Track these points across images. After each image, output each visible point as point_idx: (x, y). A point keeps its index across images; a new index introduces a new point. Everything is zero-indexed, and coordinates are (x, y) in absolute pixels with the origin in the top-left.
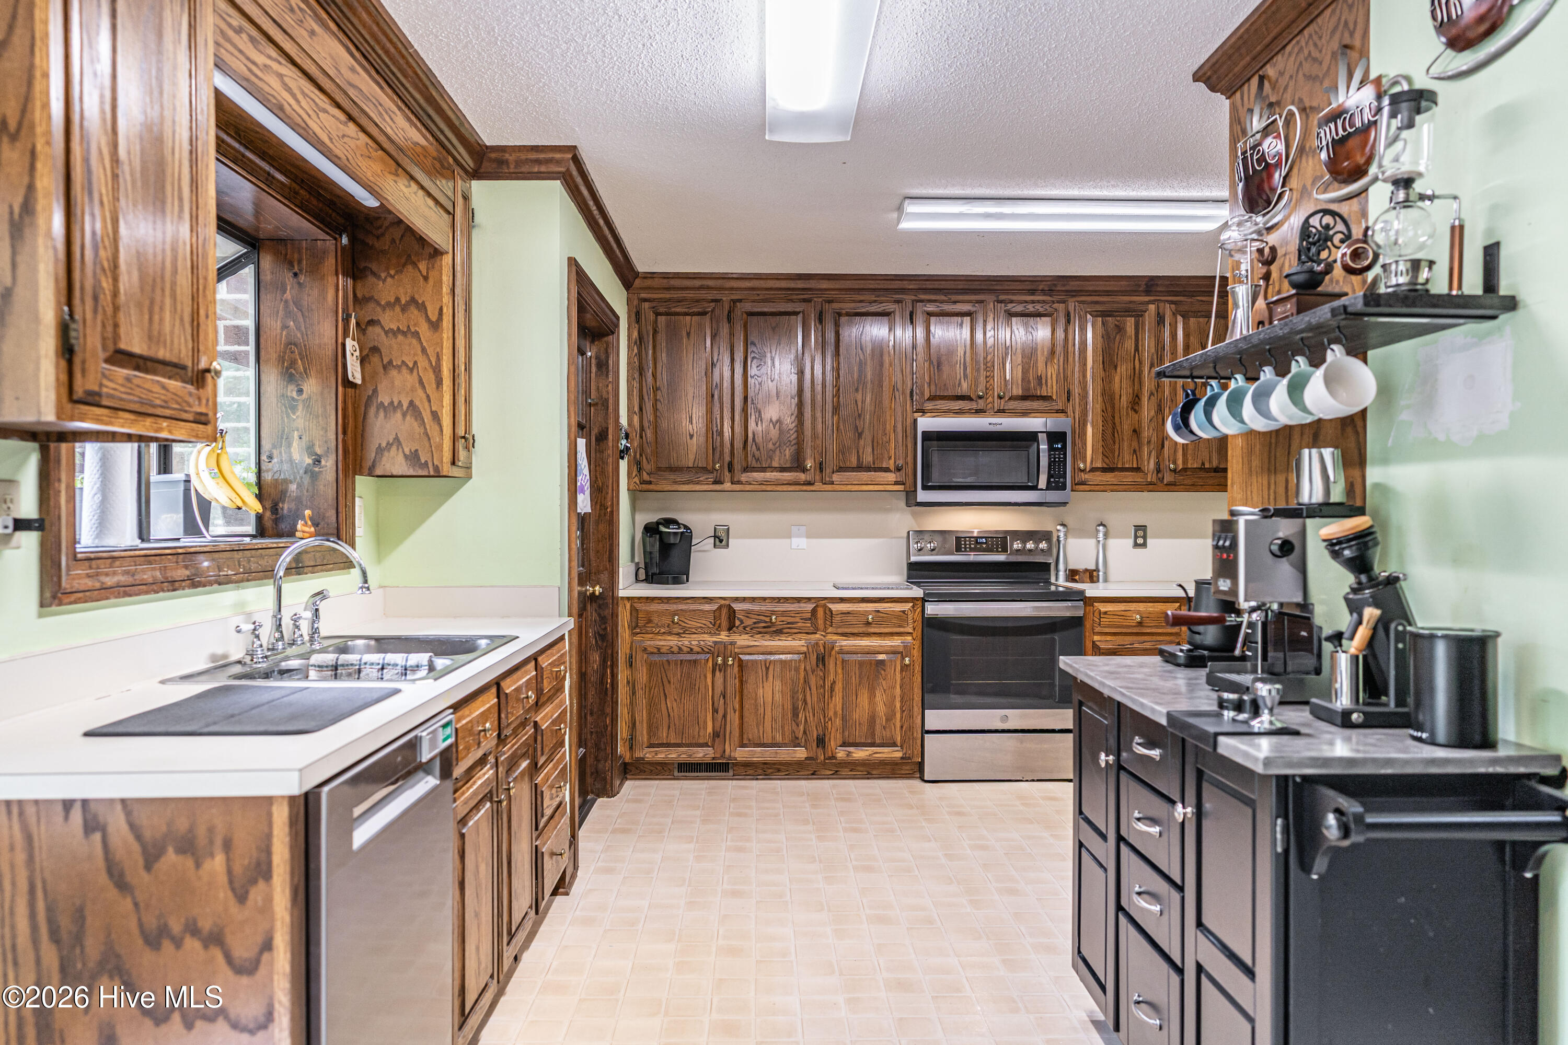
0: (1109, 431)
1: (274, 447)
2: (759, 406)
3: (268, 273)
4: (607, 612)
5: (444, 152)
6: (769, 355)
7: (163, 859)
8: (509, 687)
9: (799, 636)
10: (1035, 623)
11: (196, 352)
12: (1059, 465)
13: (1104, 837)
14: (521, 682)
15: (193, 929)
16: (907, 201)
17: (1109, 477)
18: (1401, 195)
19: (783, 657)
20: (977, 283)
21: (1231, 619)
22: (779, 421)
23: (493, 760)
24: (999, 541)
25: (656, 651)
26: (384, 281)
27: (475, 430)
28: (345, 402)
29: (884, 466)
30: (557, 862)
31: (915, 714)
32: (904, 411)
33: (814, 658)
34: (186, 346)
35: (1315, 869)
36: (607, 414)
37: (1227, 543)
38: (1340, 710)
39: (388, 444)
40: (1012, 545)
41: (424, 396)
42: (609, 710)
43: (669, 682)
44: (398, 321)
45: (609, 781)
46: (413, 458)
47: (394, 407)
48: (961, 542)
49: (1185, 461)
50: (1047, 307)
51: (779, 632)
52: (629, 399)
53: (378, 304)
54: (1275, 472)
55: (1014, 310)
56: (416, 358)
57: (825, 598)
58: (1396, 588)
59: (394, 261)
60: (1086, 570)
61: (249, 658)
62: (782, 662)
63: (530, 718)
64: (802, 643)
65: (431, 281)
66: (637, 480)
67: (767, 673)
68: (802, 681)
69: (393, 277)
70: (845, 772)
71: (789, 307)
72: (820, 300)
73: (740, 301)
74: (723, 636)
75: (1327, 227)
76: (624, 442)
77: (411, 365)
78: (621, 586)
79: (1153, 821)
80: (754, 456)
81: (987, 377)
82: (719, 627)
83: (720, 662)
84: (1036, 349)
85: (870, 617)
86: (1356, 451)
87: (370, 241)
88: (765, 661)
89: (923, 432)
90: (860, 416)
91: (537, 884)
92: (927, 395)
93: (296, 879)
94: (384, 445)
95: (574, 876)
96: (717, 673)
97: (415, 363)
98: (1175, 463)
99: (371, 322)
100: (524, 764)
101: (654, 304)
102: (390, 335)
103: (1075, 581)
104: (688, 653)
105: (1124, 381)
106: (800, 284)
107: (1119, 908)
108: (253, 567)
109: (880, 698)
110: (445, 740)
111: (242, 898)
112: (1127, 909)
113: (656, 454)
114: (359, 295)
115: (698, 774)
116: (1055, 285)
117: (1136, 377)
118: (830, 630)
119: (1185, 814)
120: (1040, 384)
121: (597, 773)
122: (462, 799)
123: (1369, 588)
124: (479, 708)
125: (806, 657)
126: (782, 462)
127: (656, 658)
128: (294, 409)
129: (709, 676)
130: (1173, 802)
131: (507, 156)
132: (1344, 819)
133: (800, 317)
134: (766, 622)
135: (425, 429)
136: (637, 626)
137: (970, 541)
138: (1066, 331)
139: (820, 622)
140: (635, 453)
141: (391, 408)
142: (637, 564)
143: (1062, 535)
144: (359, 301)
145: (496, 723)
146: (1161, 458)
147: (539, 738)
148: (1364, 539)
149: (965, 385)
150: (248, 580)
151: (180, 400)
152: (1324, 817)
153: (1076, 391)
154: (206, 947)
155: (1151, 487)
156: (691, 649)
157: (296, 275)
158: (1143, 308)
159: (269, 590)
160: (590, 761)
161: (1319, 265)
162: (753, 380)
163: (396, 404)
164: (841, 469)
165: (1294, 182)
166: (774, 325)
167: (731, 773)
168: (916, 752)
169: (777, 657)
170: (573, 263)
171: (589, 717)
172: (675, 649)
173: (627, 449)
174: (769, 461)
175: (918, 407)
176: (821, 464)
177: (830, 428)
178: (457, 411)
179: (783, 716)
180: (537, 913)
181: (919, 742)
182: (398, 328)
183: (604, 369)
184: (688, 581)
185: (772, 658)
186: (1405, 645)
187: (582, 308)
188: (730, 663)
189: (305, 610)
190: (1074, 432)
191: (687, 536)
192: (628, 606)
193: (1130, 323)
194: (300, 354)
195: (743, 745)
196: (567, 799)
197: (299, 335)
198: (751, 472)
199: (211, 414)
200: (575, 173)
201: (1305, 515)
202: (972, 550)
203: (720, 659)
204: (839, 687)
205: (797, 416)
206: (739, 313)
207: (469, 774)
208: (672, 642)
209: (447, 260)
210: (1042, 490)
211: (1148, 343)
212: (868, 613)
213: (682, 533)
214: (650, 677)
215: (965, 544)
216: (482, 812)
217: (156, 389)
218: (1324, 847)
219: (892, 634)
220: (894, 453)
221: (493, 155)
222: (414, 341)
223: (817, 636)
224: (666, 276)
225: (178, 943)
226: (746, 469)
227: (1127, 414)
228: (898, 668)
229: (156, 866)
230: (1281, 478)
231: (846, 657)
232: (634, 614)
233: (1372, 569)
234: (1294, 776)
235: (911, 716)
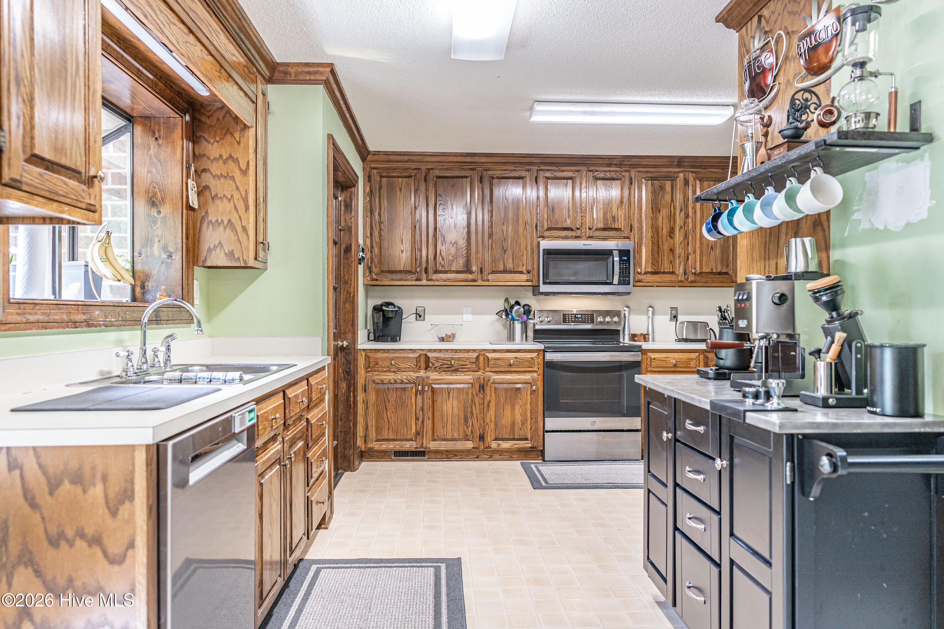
0: (656, 249)
1: (143, 247)
2: (443, 233)
3: (139, 138)
4: (351, 358)
5: (251, 64)
6: (449, 202)
7: (61, 488)
8: (291, 393)
9: (468, 373)
10: (612, 365)
11: (87, 164)
12: (626, 270)
13: (665, 485)
14: (298, 392)
15: (81, 535)
16: (536, 103)
17: (656, 278)
18: (858, 72)
19: (458, 386)
20: (576, 159)
21: (747, 345)
22: (455, 243)
23: (281, 439)
24: (589, 317)
25: (380, 382)
26: (212, 144)
27: (270, 239)
28: (187, 219)
29: (520, 270)
30: (321, 507)
31: (539, 420)
32: (532, 238)
33: (477, 386)
34: (81, 158)
35: (812, 494)
36: (351, 235)
37: (745, 297)
38: (821, 397)
39: (215, 246)
40: (597, 319)
41: (237, 217)
42: (351, 418)
43: (389, 401)
44: (222, 169)
45: (352, 462)
46: (231, 255)
47: (218, 223)
48: (566, 318)
49: (701, 268)
50: (618, 174)
51: (456, 370)
52: (364, 228)
53: (209, 158)
54: (769, 260)
55: (598, 176)
56: (232, 193)
57: (485, 350)
58: (856, 320)
59: (219, 132)
60: (642, 334)
61: (125, 373)
62: (458, 389)
63: (304, 415)
64: (471, 377)
65: (242, 145)
66: (369, 278)
67: (449, 396)
68: (470, 400)
69: (218, 142)
70: (497, 456)
71: (462, 173)
72: (481, 169)
73: (432, 169)
74: (422, 373)
75: (807, 100)
76: (361, 254)
77: (229, 197)
78: (359, 343)
79: (698, 472)
80: (440, 264)
81: (582, 217)
82: (420, 367)
83: (420, 389)
84: (612, 200)
85: (512, 361)
86: (823, 242)
87: (204, 119)
88: (448, 388)
89: (544, 250)
90: (505, 239)
91: (308, 520)
92: (546, 227)
93: (150, 502)
94: (212, 247)
95: (330, 518)
96: (418, 395)
97: (232, 196)
98: (695, 269)
99: (204, 170)
100: (300, 444)
101: (380, 171)
102: (216, 178)
103: (635, 341)
104: (401, 383)
105: (665, 220)
106: (469, 159)
107: (676, 528)
108: (128, 317)
109: (518, 411)
110: (250, 421)
111: (114, 513)
112: (681, 529)
113: (380, 261)
114: (197, 153)
115: (407, 458)
116: (623, 161)
117: (672, 217)
118: (487, 369)
119: (722, 465)
120: (614, 221)
121: (344, 457)
122: (261, 461)
123: (838, 321)
124: (272, 404)
125: (472, 386)
126: (457, 267)
127: (381, 386)
128: (155, 223)
129: (413, 397)
130: (714, 459)
131: (290, 69)
132: (834, 460)
133: (469, 179)
134: (448, 364)
135: (238, 236)
136: (369, 367)
137: (571, 316)
138: (630, 189)
139: (481, 364)
140: (368, 262)
141: (217, 224)
142: (369, 330)
143: (627, 313)
144: (195, 156)
145: (283, 415)
146: (686, 266)
147: (309, 428)
148: (834, 289)
149: (569, 222)
150: (124, 326)
151: (76, 193)
152: (819, 459)
153: (636, 225)
154: (90, 546)
155: (681, 284)
156: (402, 381)
157: (156, 139)
158: (676, 175)
159: (138, 333)
160: (340, 449)
161: (801, 123)
162: (440, 218)
163: (220, 221)
164: (494, 272)
165: (781, 79)
166: (453, 184)
167: (427, 457)
168: (539, 444)
169: (455, 386)
170: (330, 137)
171: (339, 422)
172: (393, 381)
173: (363, 258)
174: (450, 267)
175: (541, 234)
176: (481, 269)
177: (487, 247)
178: (258, 226)
179: (459, 423)
180: (308, 538)
181: (542, 438)
182: (221, 174)
183: (349, 208)
184: (400, 340)
185: (452, 386)
186: (862, 356)
187: (336, 169)
188: (426, 389)
189: (161, 346)
190: (634, 250)
191: (399, 312)
192: (364, 354)
193: (668, 184)
194: (159, 189)
195: (434, 440)
196: (327, 469)
197: (158, 177)
198: (439, 273)
199: (98, 206)
200: (332, 81)
201: (793, 278)
202: (572, 322)
203: (420, 387)
204: (493, 404)
205: (467, 240)
206: (432, 177)
207: (266, 445)
208: (391, 376)
209: (252, 132)
210: (615, 285)
211: (679, 197)
212: (511, 358)
213: (397, 311)
214: (377, 398)
215: (569, 319)
216: (274, 470)
217: (60, 184)
218: (821, 477)
219: (525, 372)
220: (526, 263)
221: (281, 69)
222: (231, 182)
223: (479, 373)
224: (387, 153)
225: (71, 544)
226: (436, 272)
227: (667, 239)
228: (529, 393)
229: (57, 492)
230: (773, 262)
231: (497, 386)
232: (367, 359)
233: (840, 309)
234: (798, 434)
235: (537, 422)
